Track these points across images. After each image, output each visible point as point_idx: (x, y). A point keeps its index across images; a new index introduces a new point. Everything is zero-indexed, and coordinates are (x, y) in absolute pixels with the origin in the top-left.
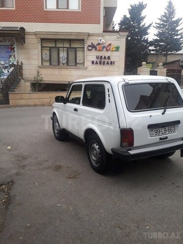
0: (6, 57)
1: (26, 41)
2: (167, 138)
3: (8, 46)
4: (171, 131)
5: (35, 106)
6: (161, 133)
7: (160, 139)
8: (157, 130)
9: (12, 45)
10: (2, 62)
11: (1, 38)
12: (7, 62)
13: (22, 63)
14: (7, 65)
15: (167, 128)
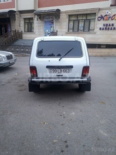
0: (50, 28)
1: (61, 17)
2: (62, 75)
3: (51, 21)
4: (65, 72)
6: (57, 72)
7: (57, 75)
8: (55, 69)
9: (52, 21)
10: (47, 31)
11: (48, 17)
12: (50, 30)
13: (57, 31)
14: (49, 32)
15: (63, 70)
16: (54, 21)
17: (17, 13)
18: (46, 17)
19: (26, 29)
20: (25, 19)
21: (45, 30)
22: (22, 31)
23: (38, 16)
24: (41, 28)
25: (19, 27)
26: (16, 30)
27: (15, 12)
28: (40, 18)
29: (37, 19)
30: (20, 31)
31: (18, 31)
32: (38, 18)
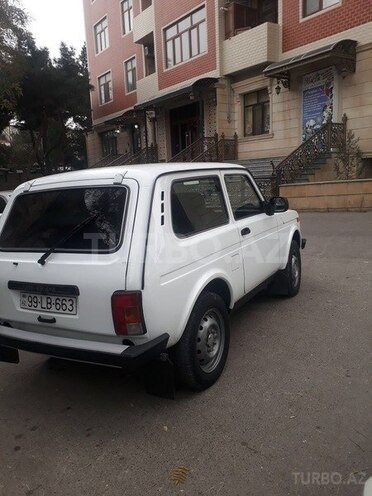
0: (319, 111)
2: (54, 321)
3: (322, 87)
4: (61, 308)
5: (328, 210)
6: (39, 305)
7: (40, 319)
8: (33, 296)
9: (328, 84)
10: (312, 123)
11: (312, 75)
12: (319, 120)
13: (345, 119)
14: (318, 126)
15: (53, 299)
16: (335, 85)
17: (220, 82)
18: (308, 76)
19: (249, 126)
20: (246, 96)
21: (305, 122)
22: (236, 136)
23: (279, 78)
24: (293, 114)
25: (226, 125)
26: (216, 135)
27: (215, 80)
28: (287, 85)
29: (278, 88)
30: (229, 136)
31: (223, 136)
32: (281, 85)
